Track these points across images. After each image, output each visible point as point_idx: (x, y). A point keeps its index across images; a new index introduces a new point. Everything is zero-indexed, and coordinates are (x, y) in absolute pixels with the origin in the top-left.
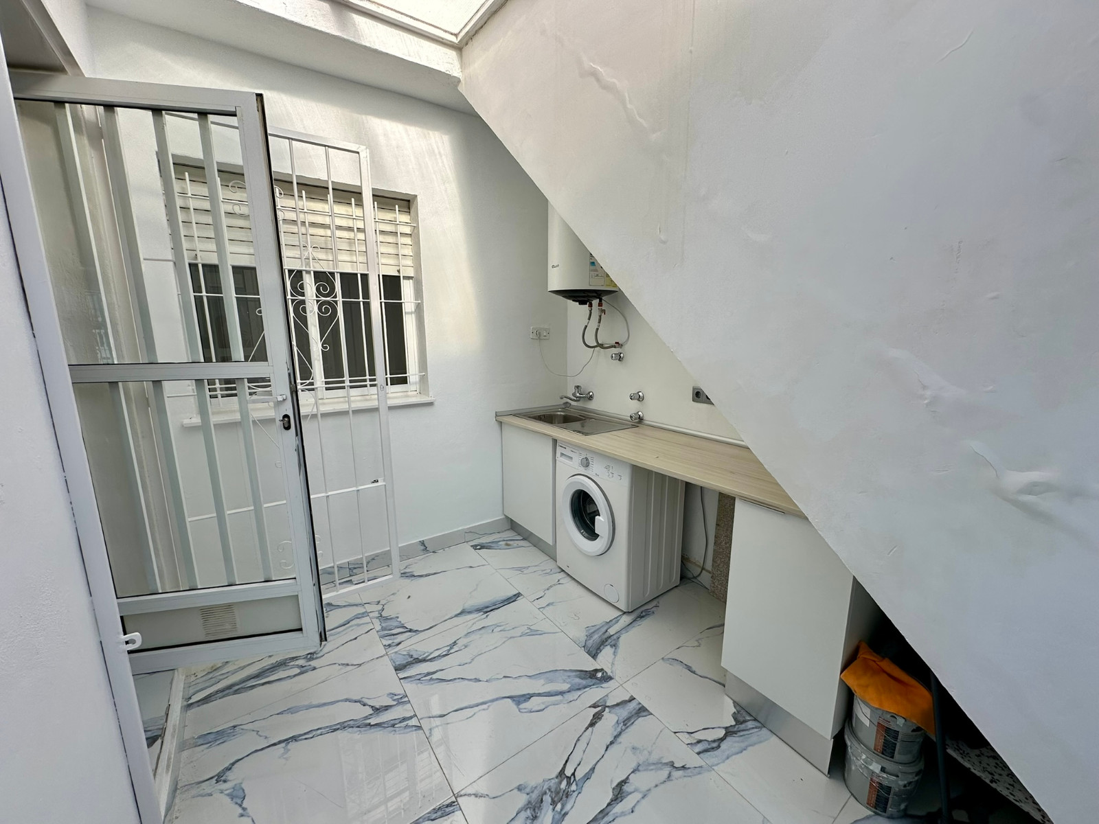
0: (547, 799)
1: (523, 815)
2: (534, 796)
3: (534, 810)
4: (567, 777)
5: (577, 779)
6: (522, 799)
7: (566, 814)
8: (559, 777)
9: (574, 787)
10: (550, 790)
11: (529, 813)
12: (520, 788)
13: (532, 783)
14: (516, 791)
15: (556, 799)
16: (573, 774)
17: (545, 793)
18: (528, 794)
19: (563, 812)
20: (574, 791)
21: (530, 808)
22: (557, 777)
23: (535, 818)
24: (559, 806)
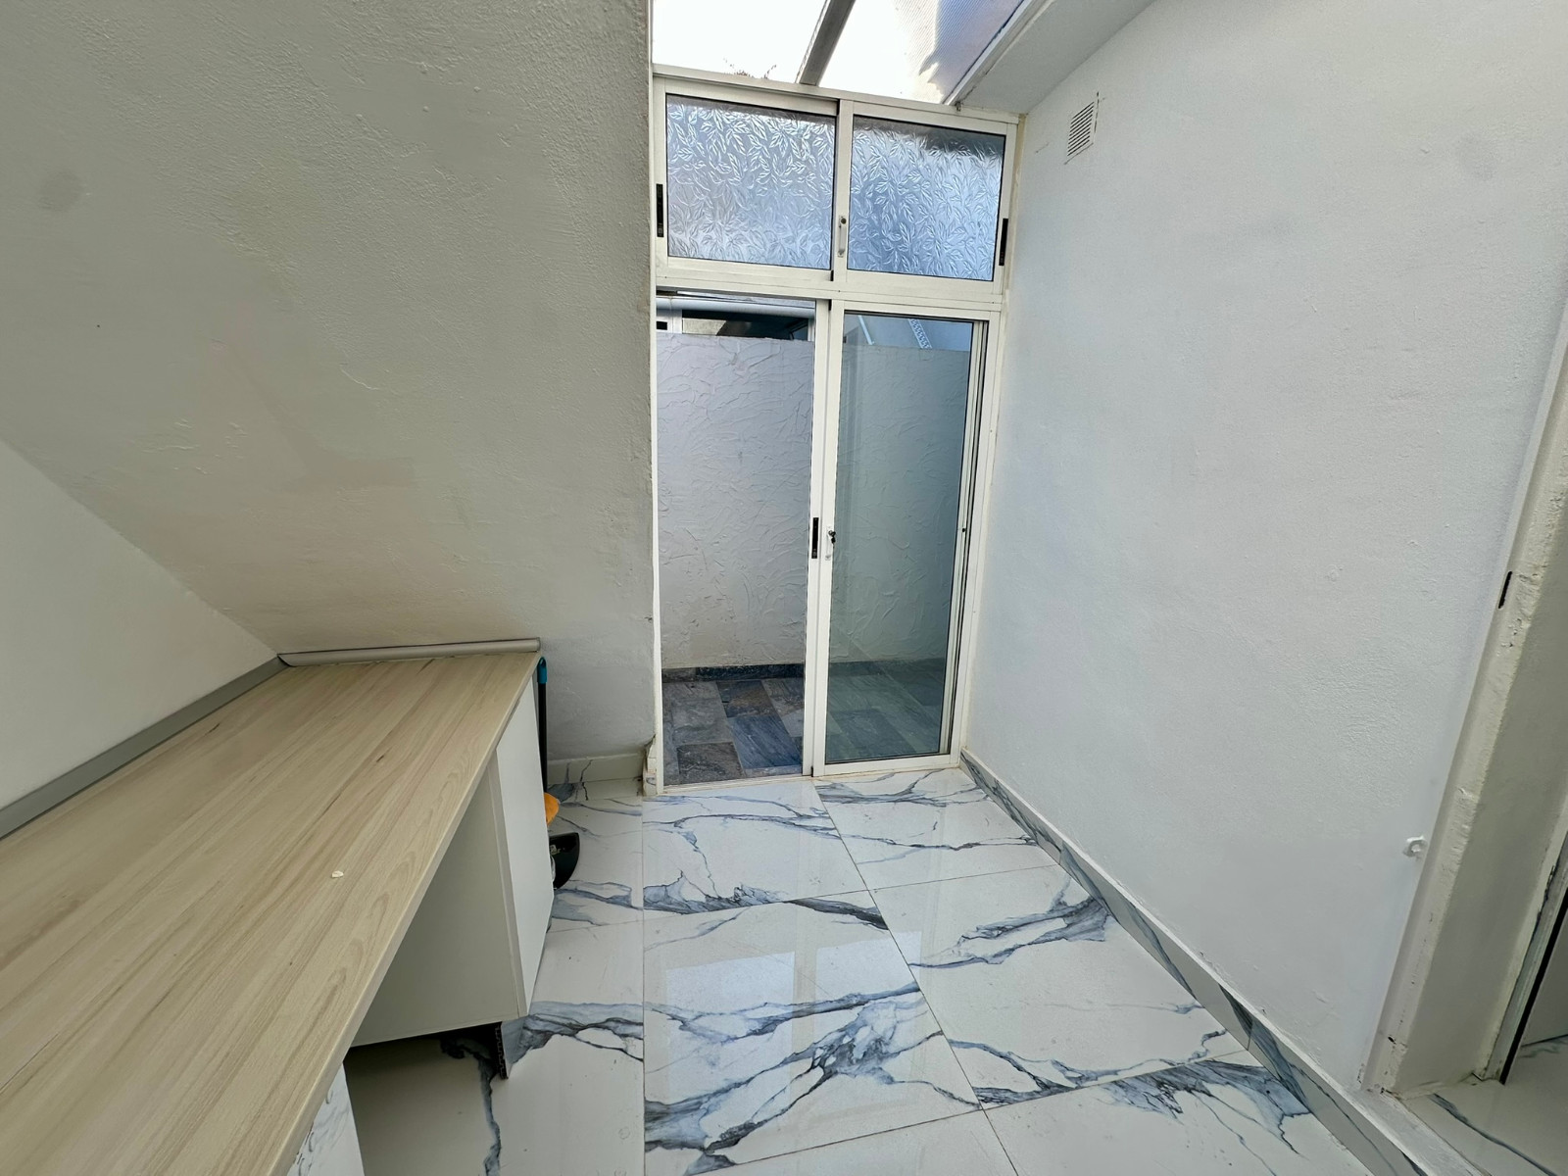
0: (858, 1054)
1: (892, 1049)
2: (872, 1064)
3: (877, 1048)
4: (823, 1067)
5: (811, 1060)
6: (890, 1066)
7: (840, 1030)
8: (833, 1071)
9: (819, 1053)
10: (851, 1062)
11: (884, 1049)
12: (891, 1080)
13: (871, 1080)
14: (896, 1079)
15: (847, 1049)
16: (813, 1067)
17: (858, 1060)
18: (881, 1069)
19: (844, 1033)
20: (821, 1048)
21: (881, 1052)
22: (836, 1073)
23: (879, 1041)
24: (846, 1040)
